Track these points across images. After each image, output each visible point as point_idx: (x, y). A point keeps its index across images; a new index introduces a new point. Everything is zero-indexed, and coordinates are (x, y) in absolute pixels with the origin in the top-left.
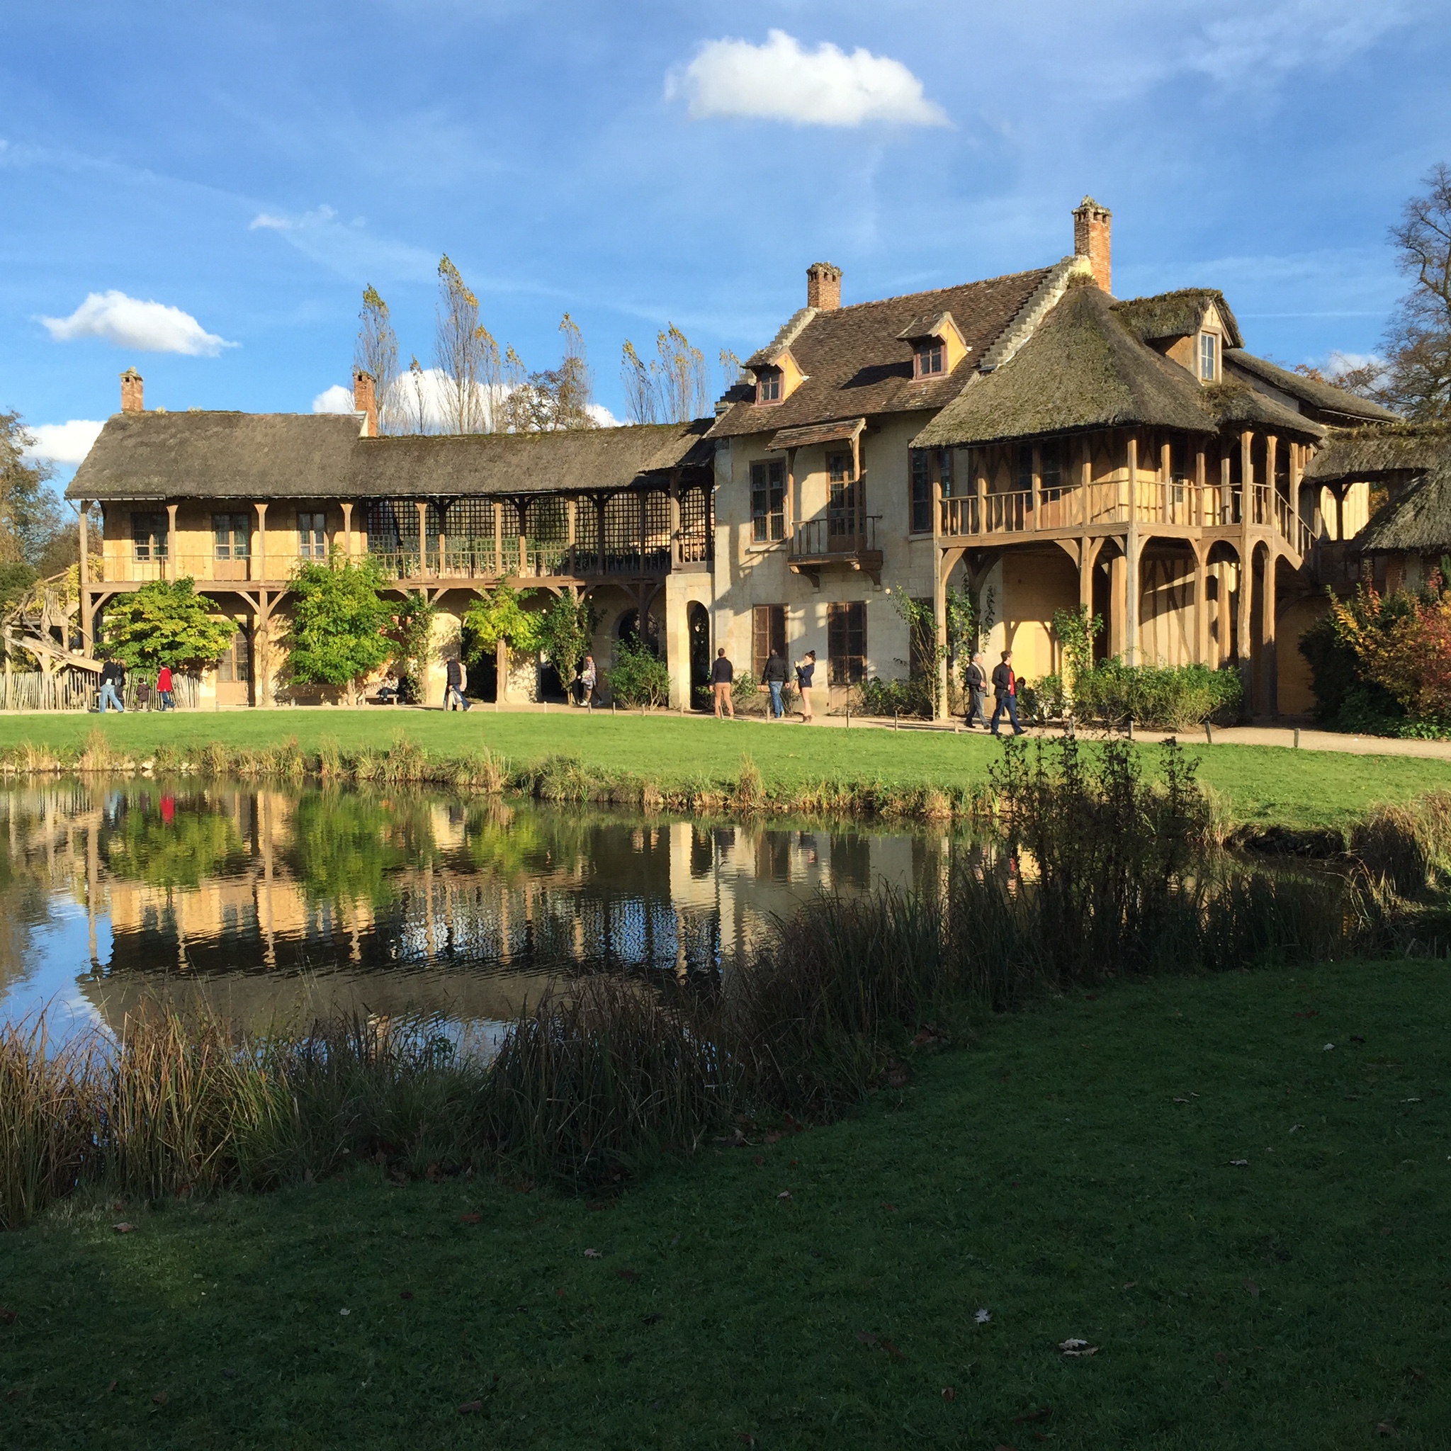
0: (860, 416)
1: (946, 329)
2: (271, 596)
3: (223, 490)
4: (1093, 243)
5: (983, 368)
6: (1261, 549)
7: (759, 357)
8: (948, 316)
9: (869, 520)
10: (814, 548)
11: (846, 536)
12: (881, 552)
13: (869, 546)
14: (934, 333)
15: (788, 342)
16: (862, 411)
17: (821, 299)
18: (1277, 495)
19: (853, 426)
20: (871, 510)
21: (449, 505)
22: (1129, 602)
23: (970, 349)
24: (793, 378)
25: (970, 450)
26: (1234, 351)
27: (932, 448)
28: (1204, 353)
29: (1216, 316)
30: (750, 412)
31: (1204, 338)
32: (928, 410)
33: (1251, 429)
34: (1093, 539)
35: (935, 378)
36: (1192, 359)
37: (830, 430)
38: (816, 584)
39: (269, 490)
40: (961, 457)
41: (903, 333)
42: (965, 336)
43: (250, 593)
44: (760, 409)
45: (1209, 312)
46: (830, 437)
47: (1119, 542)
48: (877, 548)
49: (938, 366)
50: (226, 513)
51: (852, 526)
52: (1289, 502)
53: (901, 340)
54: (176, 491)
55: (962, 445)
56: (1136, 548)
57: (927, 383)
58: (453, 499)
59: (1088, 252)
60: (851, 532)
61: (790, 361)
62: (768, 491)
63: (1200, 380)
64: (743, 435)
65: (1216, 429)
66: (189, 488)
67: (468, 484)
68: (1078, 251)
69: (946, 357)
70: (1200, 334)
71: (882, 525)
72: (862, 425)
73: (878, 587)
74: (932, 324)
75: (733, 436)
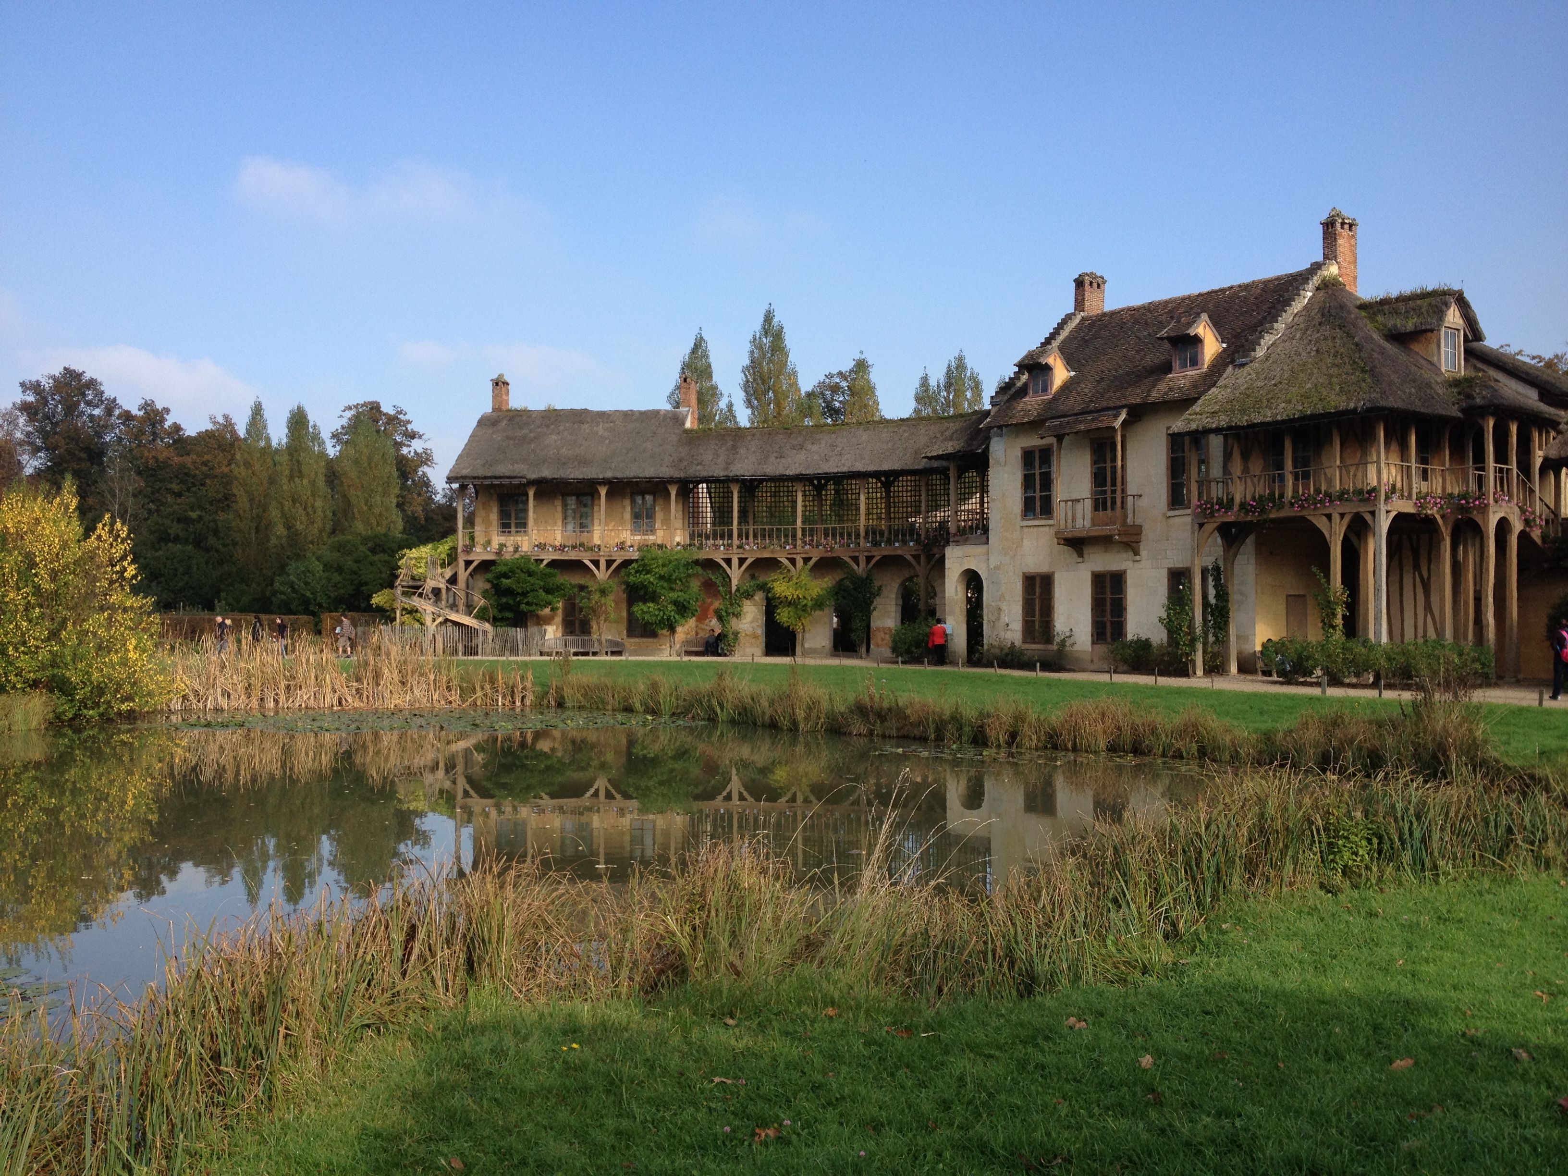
0: (1123, 407)
1: (1203, 329)
2: (609, 563)
3: (574, 473)
4: (1340, 249)
5: (1238, 362)
6: (1503, 526)
7: (1030, 355)
8: (1204, 316)
9: (1130, 499)
10: (1079, 523)
11: (1109, 512)
12: (1141, 527)
13: (1129, 521)
14: (1192, 332)
15: (1055, 344)
16: (1124, 402)
17: (1087, 303)
18: (1518, 476)
19: (1116, 416)
20: (1131, 489)
21: (758, 486)
22: (1377, 572)
23: (1224, 345)
24: (1061, 374)
25: (1225, 436)
26: (1475, 344)
27: (1189, 433)
28: (1446, 346)
29: (1457, 313)
30: (1022, 405)
31: (1446, 333)
32: (1186, 400)
33: (1493, 414)
34: (1342, 515)
35: (1192, 373)
36: (1436, 352)
37: (1093, 420)
38: (1081, 555)
39: (609, 475)
40: (1216, 443)
41: (1163, 333)
42: (1220, 334)
43: (591, 561)
44: (1031, 403)
45: (1452, 309)
46: (1094, 426)
47: (1368, 517)
48: (1137, 523)
49: (1195, 362)
50: (573, 495)
51: (1114, 502)
52: (1529, 480)
53: (1161, 339)
54: (533, 476)
55: (1218, 431)
56: (1384, 524)
57: (1184, 377)
58: (761, 481)
59: (1335, 258)
60: (1113, 509)
61: (1058, 359)
62: (1037, 472)
63: (1443, 370)
64: (1016, 425)
65: (1460, 415)
66: (547, 473)
67: (774, 468)
68: (1326, 257)
69: (1203, 353)
70: (1443, 329)
71: (1143, 503)
72: (1123, 416)
73: (1138, 558)
74: (1190, 325)
75: (1007, 426)
